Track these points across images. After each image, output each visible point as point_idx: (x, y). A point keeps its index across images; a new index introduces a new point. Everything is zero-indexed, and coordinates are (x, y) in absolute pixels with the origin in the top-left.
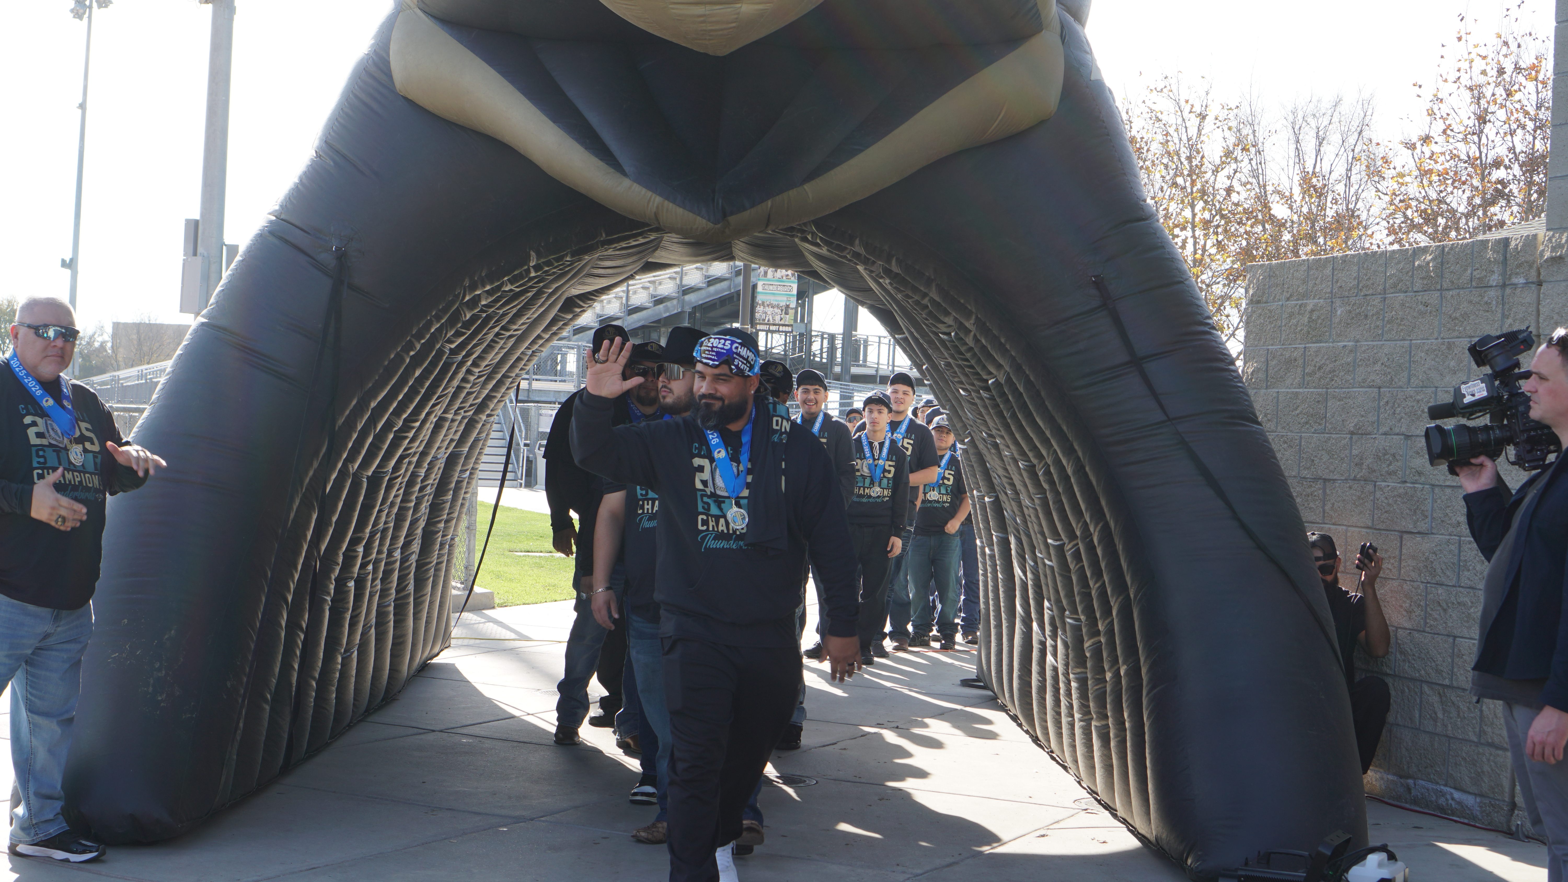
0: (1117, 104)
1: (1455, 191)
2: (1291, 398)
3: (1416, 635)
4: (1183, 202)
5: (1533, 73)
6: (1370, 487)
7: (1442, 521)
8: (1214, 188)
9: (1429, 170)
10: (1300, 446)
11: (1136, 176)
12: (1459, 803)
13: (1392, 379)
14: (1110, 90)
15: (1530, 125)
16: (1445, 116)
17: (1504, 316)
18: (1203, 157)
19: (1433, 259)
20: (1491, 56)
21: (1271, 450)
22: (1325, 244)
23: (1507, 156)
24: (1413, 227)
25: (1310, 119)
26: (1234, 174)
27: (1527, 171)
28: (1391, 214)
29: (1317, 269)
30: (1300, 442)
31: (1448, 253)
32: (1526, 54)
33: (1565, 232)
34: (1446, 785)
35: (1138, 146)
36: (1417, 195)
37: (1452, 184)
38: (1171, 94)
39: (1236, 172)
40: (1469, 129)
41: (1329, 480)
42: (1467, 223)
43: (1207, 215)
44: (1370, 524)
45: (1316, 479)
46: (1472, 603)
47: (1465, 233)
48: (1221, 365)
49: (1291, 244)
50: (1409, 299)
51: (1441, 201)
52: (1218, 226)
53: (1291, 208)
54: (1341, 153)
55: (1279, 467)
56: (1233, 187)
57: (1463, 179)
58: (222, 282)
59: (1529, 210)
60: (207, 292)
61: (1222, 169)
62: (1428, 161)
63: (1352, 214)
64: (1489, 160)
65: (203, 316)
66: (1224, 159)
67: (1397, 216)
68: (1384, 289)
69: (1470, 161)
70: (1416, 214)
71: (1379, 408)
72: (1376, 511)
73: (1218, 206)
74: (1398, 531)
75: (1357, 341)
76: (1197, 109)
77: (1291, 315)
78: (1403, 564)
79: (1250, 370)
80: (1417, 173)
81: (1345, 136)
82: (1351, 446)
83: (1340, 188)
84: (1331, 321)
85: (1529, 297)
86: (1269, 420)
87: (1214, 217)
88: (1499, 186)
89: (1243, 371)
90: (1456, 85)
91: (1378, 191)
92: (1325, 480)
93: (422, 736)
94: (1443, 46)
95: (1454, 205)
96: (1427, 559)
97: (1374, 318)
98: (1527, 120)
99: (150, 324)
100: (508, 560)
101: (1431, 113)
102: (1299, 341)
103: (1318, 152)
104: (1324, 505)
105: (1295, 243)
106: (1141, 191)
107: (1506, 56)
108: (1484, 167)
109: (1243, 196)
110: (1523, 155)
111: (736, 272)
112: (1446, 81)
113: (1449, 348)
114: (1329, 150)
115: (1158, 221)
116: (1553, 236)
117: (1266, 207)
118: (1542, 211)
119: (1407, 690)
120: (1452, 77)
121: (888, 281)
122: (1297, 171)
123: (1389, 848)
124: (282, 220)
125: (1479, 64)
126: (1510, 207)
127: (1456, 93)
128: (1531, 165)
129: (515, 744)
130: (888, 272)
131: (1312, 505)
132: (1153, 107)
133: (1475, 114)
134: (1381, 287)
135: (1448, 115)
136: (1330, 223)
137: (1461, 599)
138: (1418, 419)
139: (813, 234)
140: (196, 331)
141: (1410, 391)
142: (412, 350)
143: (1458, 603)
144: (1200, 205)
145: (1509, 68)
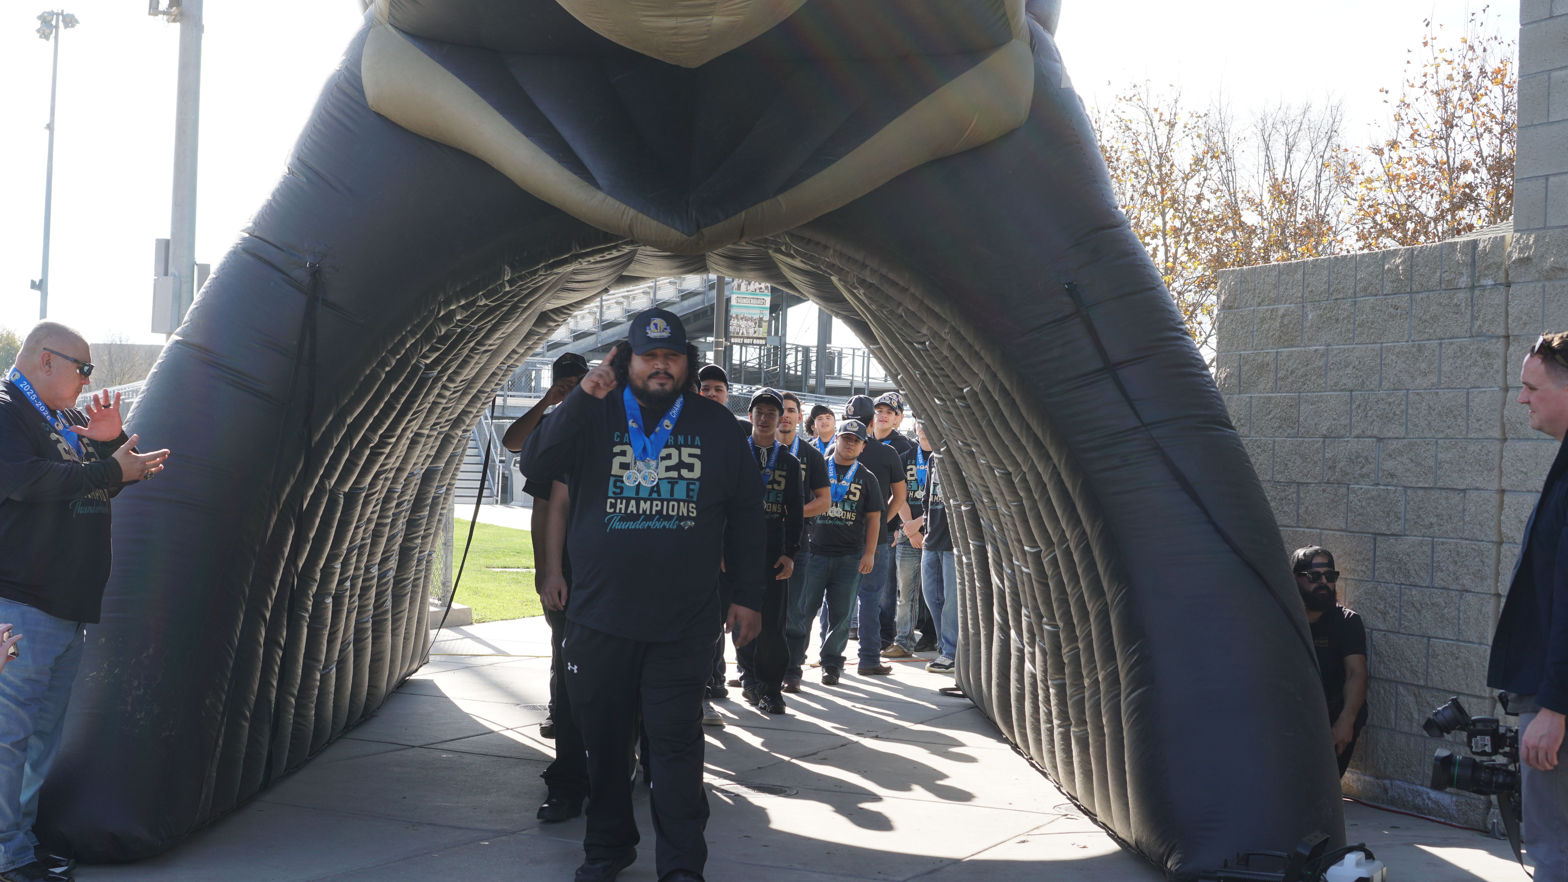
0: (1088, 112)
1: (1424, 195)
2: (1263, 403)
3: (1391, 636)
4: (1153, 210)
5: (1499, 76)
6: (1343, 490)
7: (1416, 523)
8: (1184, 195)
9: (1397, 175)
10: (1274, 450)
11: (1107, 183)
12: (1436, 802)
13: (1363, 383)
14: (1080, 98)
15: (1497, 129)
16: (1412, 121)
17: (1474, 318)
18: (1172, 165)
19: (1402, 263)
20: (1457, 60)
21: (1245, 454)
22: (1295, 249)
23: (1475, 160)
24: (1383, 232)
25: (1279, 126)
26: (1205, 181)
27: (1495, 174)
28: (1361, 219)
29: (1288, 274)
30: (1274, 446)
31: (1417, 256)
32: (1492, 58)
33: (1532, 233)
34: (1422, 785)
35: (1108, 155)
36: (1386, 200)
37: (1421, 188)
38: (1140, 103)
39: (1205, 180)
40: (1436, 134)
41: (1303, 484)
42: (1435, 228)
43: (1178, 223)
44: (1344, 527)
45: (1290, 483)
46: (1446, 603)
47: (1434, 237)
48: (1195, 370)
49: (1262, 251)
50: (1379, 302)
51: (1410, 206)
52: (1189, 233)
53: (1261, 214)
54: (1310, 159)
55: (1254, 471)
56: (1203, 194)
57: (1431, 183)
58: (194, 302)
59: (1497, 213)
60: (179, 313)
61: (1192, 177)
62: (1396, 166)
63: (1322, 219)
64: (1457, 164)
65: (177, 334)
66: (1193, 167)
67: (1366, 221)
68: (1355, 293)
69: (1437, 165)
70: (1385, 219)
71: (1351, 411)
72: (1349, 514)
73: (1188, 215)
74: (1372, 533)
75: (1329, 345)
76: (1167, 117)
77: (1263, 320)
78: (1377, 566)
79: (1223, 376)
80: (1385, 178)
81: (1314, 142)
82: (1324, 449)
83: (1310, 194)
84: (1302, 325)
85: (1497, 298)
86: (1242, 425)
87: (1185, 225)
88: (1467, 190)
89: (1216, 377)
90: (1423, 90)
91: (1347, 196)
92: (1299, 484)
93: (402, 752)
94: (1409, 51)
95: (1423, 209)
96: (1400, 561)
97: (1345, 321)
98: (1494, 123)
99: (122, 345)
100: (485, 576)
101: (1398, 118)
102: (1271, 346)
103: (1288, 159)
104: (1298, 508)
105: (1266, 250)
106: (1113, 198)
107: (1471, 60)
108: (1451, 171)
109: (1213, 204)
110: (1490, 158)
111: (710, 286)
112: (1412, 86)
113: (1419, 350)
114: (1298, 157)
115: (1130, 228)
116: (1521, 237)
117: (1236, 215)
118: (1510, 214)
119: (1382, 691)
120: (1418, 83)
121: (862, 291)
122: (1267, 177)
123: (1367, 848)
124: (256, 237)
125: (1445, 69)
126: (1478, 211)
127: (1422, 98)
128: (1499, 168)
129: (496, 759)
130: (863, 282)
131: (1286, 509)
132: (1123, 116)
133: (1442, 119)
134: (1351, 291)
135: (1415, 120)
136: (1301, 229)
137: (1435, 600)
138: (1389, 421)
139: (787, 244)
140: (170, 349)
141: (1382, 394)
142: (388, 366)
143: (1432, 604)
144: (1170, 213)
145: (1475, 72)
